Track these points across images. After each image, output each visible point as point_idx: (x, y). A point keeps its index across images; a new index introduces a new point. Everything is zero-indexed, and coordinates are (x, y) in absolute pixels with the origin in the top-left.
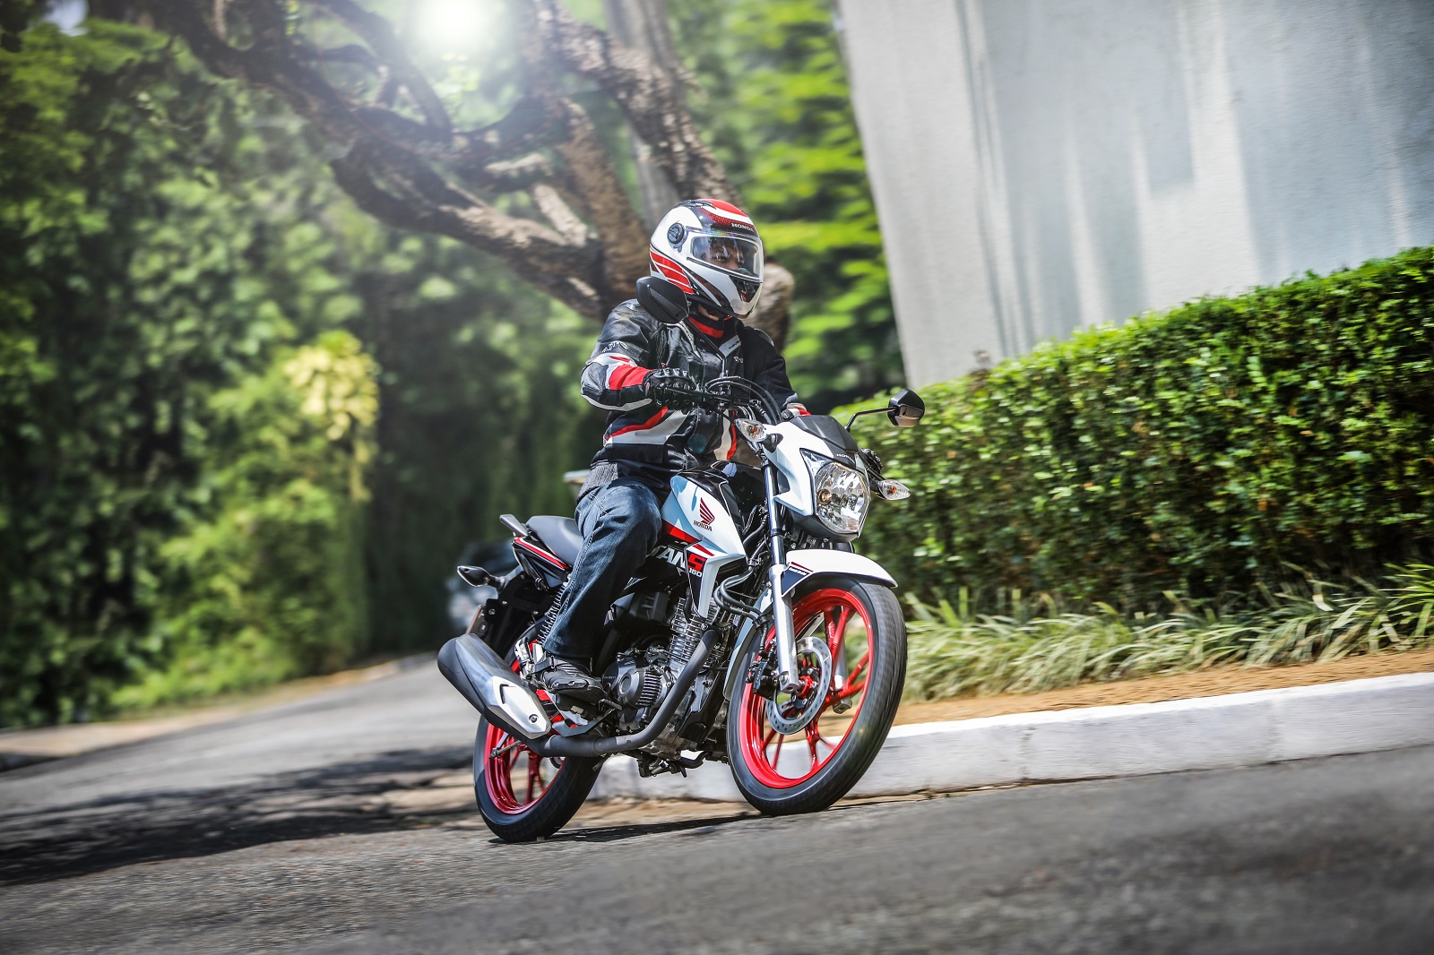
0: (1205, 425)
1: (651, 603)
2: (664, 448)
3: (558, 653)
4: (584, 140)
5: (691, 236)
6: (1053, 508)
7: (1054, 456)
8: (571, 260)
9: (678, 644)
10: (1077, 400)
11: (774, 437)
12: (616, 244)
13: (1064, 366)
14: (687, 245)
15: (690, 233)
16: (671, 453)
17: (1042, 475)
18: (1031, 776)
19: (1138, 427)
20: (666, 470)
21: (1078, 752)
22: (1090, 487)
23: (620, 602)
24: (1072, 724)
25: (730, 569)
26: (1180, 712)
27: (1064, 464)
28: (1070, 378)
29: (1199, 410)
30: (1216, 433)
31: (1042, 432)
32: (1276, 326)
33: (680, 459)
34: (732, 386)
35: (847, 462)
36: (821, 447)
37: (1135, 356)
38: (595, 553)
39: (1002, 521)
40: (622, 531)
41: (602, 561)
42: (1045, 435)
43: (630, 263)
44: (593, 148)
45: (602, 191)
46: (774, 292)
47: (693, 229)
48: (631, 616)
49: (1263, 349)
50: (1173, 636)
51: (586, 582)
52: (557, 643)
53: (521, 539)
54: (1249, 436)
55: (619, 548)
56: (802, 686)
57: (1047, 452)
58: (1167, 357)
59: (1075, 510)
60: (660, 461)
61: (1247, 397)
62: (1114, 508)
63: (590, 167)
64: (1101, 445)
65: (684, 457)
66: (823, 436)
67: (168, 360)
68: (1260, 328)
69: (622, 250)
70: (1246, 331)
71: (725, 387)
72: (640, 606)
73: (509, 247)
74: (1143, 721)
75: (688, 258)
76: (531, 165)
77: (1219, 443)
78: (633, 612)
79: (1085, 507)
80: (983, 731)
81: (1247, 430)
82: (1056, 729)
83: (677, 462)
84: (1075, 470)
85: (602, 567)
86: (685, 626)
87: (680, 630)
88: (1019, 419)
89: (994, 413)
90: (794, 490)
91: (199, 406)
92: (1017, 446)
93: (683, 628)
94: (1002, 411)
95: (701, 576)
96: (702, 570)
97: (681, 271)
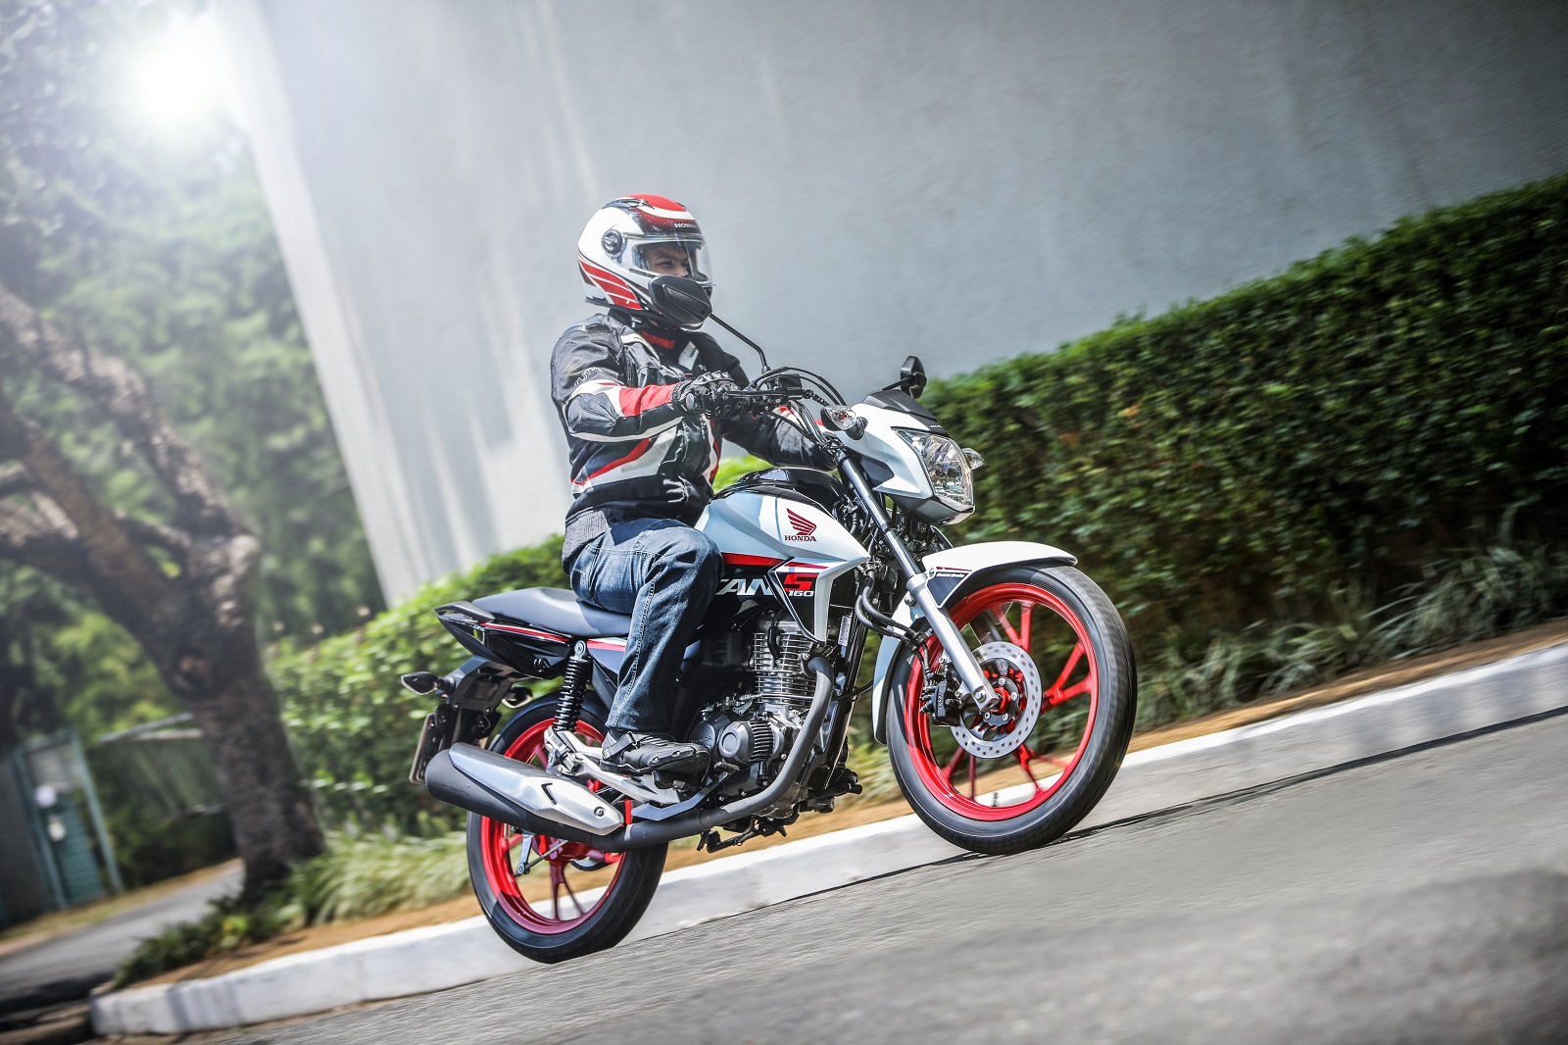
1: (723, 648)
2: (658, 478)
3: (636, 728)
4: (43, 452)
5: (632, 244)
8: (64, 553)
9: (767, 685)
11: (858, 421)
12: (93, 536)
13: (413, 619)
14: (628, 254)
15: (629, 241)
16: (666, 482)
20: (664, 502)
28: (419, 629)
33: (678, 487)
38: (665, 603)
41: (676, 608)
43: (108, 551)
46: (244, 560)
47: (632, 236)
56: (1000, 700)
65: (681, 484)
66: (907, 410)
69: (98, 541)
73: (7, 549)
75: (631, 270)
76: (13, 475)
83: (675, 491)
85: (677, 615)
86: (771, 663)
87: (765, 669)
88: (395, 666)
89: (376, 663)
90: (899, 475)
91: (46, 642)
92: (396, 689)
93: (768, 666)
94: (381, 661)
95: (811, 595)
96: (813, 588)
97: (623, 284)
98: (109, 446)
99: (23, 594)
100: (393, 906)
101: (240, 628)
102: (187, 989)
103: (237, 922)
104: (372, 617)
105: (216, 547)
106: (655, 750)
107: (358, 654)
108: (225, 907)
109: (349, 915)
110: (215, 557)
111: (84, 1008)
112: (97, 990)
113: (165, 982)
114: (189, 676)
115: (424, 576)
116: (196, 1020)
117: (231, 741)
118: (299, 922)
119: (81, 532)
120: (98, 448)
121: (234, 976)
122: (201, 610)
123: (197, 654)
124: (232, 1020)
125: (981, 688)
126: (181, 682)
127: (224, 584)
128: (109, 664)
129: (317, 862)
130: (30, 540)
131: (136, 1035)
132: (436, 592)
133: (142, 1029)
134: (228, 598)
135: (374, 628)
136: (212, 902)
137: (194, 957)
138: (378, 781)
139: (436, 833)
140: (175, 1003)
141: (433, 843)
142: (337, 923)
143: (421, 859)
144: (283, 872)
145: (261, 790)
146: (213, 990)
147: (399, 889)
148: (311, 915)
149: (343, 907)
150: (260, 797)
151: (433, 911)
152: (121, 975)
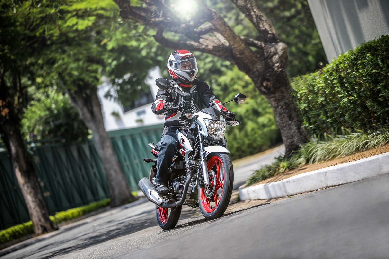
0: (372, 78)
1: (179, 164)
2: (178, 121)
3: (158, 182)
4: (217, 19)
5: (174, 63)
6: (345, 104)
7: (341, 90)
8: (224, 51)
9: (188, 174)
10: (342, 75)
11: (196, 116)
12: (234, 45)
13: (337, 66)
14: (173, 66)
16: (180, 122)
17: (340, 96)
18: (328, 185)
19: (358, 80)
20: (180, 127)
21: (337, 177)
22: (351, 98)
23: (172, 165)
24: (334, 170)
25: (191, 154)
26: (358, 163)
27: (344, 92)
28: (339, 69)
29: (369, 74)
30: (375, 79)
31: (337, 84)
32: (382, 48)
33: (183, 123)
34: (185, 104)
35: (216, 120)
36: (209, 117)
37: (352, 61)
38: (161, 155)
39: (336, 109)
40: (166, 147)
41: (163, 156)
42: (338, 85)
43: (239, 49)
44: (220, 21)
45: (226, 31)
46: (282, 50)
47: (174, 61)
48: (175, 169)
49: (381, 55)
50: (378, 136)
51: (160, 162)
52: (158, 180)
53: (154, 150)
54: (382, 79)
55: (166, 152)
56: (211, 184)
57: (339, 89)
58: (360, 60)
59: (349, 104)
60: (178, 124)
61: (379, 69)
62: (358, 103)
63: (221, 26)
64: (350, 86)
65: (184, 122)
66: (209, 113)
67: (205, 70)
68: (379, 49)
69: (236, 46)
70: (377, 50)
71: (183, 104)
72: (176, 165)
73: (207, 50)
74: (350, 167)
76: (208, 27)
77: (376, 82)
78: (175, 168)
79: (351, 103)
80: (316, 174)
81: (382, 77)
82: (331, 172)
84: (347, 93)
85: (163, 158)
88: (332, 81)
89: (326, 80)
90: (203, 130)
91: (216, 81)
92: (333, 88)
94: (328, 79)
95: (185, 157)
96: (184, 155)
97: (173, 73)
98: (234, 18)
99: (209, 66)
100: (334, 157)
101: (281, 71)
102: (270, 185)
103: (285, 164)
104: (324, 66)
105: (273, 46)
107: (320, 78)
108: (280, 159)
109: (320, 160)
110: (272, 50)
111: (238, 193)
112: (240, 187)
113: (263, 183)
114: (266, 88)
115: (340, 52)
116: (273, 195)
117: (280, 107)
118: (304, 163)
119: (230, 44)
120: (230, 19)
121: (285, 180)
122: (269, 67)
123: (268, 80)
124: (285, 194)
126: (263, 89)
127: (275, 58)
128: (236, 87)
129: (309, 144)
130: (214, 47)
131: (254, 200)
132: (345, 56)
133: (256, 198)
134: (277, 62)
135: (325, 69)
136: (275, 158)
137: (271, 175)
138: (310, 124)
139: (346, 133)
140: (267, 190)
141: (346, 137)
142: (316, 163)
143: (343, 142)
144: (298, 148)
145: (290, 122)
146: (279, 185)
147: (336, 151)
148: (308, 161)
149: (318, 158)
150: (290, 125)
151: (347, 158)
152: (248, 182)
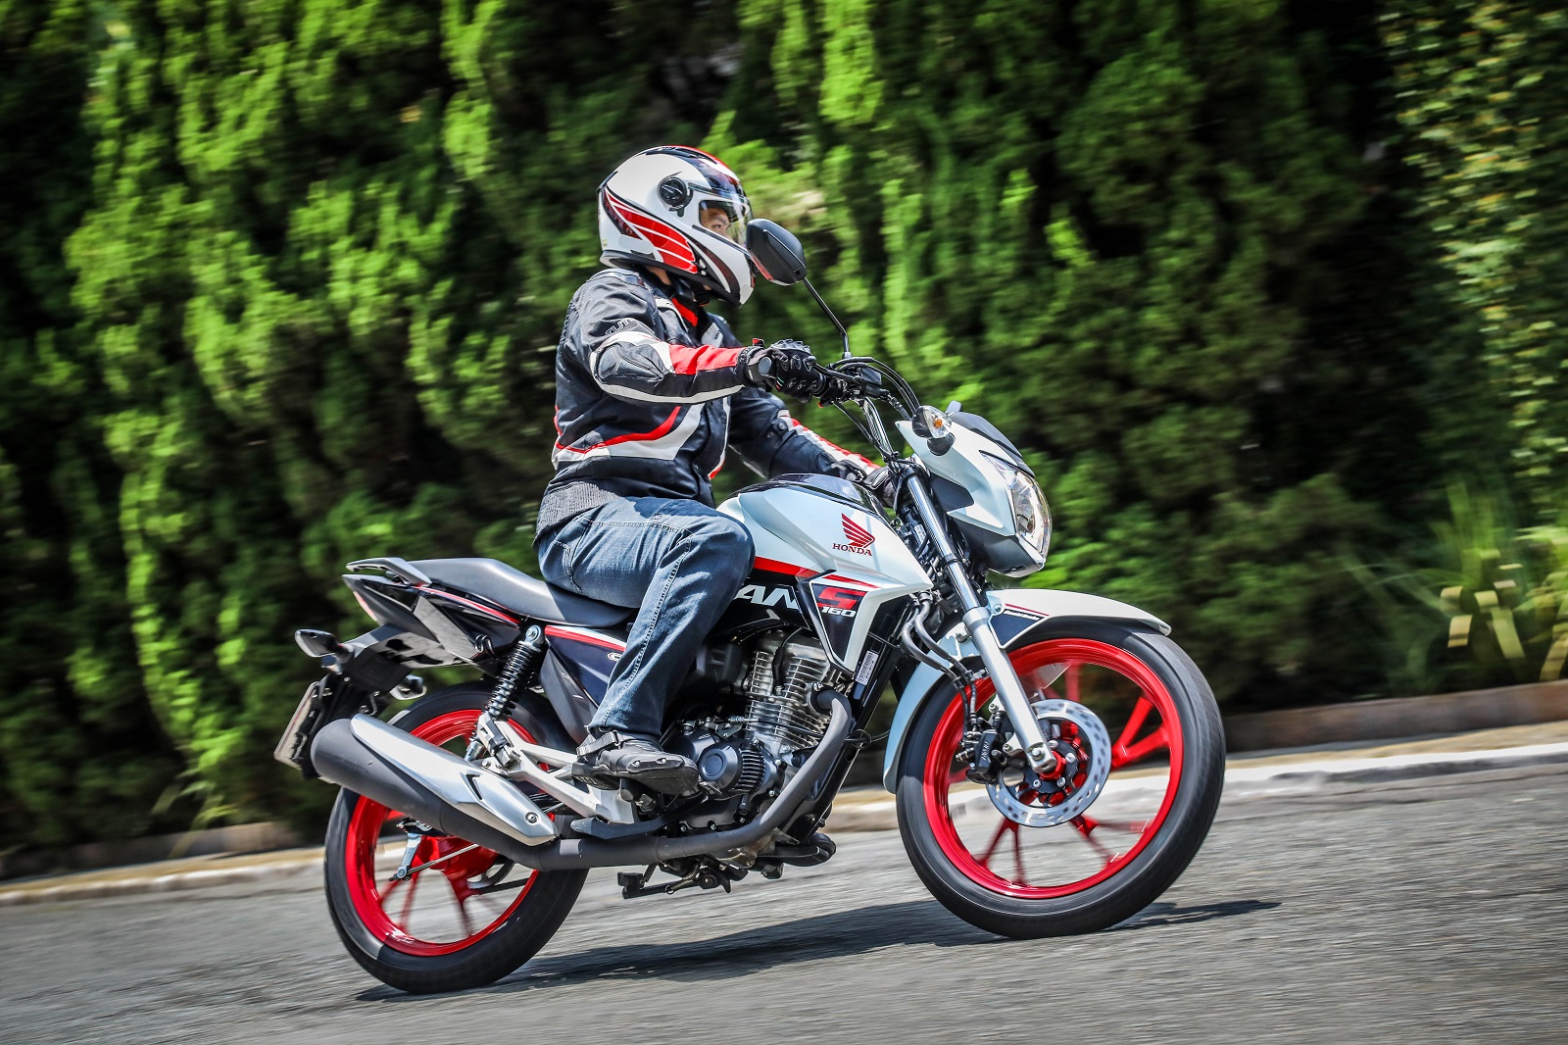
2: (673, 465)
5: (698, 197)
9: (758, 712)
14: (692, 208)
36: (1000, 452)
38: (686, 590)
41: (698, 597)
47: (698, 188)
52: (625, 712)
75: (694, 227)
78: (701, 670)
85: (697, 605)
86: (770, 689)
87: (762, 693)
90: (982, 504)
93: (766, 691)
95: (852, 615)
96: (856, 607)
97: (683, 241)
106: (637, 754)
125: (1039, 745)
